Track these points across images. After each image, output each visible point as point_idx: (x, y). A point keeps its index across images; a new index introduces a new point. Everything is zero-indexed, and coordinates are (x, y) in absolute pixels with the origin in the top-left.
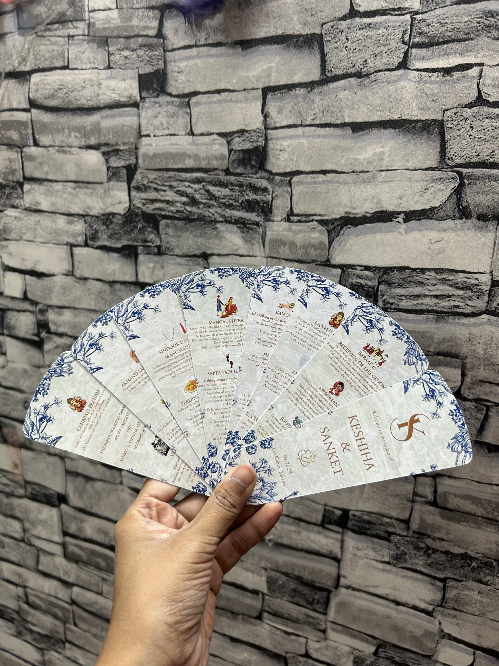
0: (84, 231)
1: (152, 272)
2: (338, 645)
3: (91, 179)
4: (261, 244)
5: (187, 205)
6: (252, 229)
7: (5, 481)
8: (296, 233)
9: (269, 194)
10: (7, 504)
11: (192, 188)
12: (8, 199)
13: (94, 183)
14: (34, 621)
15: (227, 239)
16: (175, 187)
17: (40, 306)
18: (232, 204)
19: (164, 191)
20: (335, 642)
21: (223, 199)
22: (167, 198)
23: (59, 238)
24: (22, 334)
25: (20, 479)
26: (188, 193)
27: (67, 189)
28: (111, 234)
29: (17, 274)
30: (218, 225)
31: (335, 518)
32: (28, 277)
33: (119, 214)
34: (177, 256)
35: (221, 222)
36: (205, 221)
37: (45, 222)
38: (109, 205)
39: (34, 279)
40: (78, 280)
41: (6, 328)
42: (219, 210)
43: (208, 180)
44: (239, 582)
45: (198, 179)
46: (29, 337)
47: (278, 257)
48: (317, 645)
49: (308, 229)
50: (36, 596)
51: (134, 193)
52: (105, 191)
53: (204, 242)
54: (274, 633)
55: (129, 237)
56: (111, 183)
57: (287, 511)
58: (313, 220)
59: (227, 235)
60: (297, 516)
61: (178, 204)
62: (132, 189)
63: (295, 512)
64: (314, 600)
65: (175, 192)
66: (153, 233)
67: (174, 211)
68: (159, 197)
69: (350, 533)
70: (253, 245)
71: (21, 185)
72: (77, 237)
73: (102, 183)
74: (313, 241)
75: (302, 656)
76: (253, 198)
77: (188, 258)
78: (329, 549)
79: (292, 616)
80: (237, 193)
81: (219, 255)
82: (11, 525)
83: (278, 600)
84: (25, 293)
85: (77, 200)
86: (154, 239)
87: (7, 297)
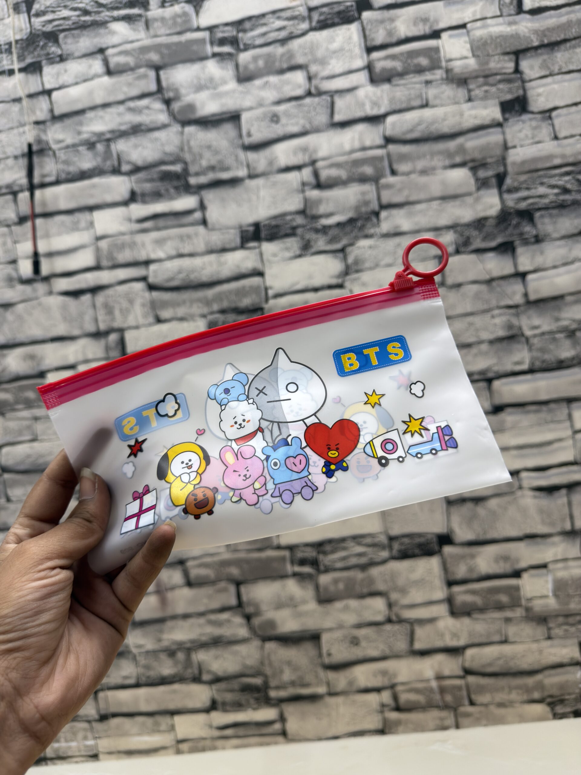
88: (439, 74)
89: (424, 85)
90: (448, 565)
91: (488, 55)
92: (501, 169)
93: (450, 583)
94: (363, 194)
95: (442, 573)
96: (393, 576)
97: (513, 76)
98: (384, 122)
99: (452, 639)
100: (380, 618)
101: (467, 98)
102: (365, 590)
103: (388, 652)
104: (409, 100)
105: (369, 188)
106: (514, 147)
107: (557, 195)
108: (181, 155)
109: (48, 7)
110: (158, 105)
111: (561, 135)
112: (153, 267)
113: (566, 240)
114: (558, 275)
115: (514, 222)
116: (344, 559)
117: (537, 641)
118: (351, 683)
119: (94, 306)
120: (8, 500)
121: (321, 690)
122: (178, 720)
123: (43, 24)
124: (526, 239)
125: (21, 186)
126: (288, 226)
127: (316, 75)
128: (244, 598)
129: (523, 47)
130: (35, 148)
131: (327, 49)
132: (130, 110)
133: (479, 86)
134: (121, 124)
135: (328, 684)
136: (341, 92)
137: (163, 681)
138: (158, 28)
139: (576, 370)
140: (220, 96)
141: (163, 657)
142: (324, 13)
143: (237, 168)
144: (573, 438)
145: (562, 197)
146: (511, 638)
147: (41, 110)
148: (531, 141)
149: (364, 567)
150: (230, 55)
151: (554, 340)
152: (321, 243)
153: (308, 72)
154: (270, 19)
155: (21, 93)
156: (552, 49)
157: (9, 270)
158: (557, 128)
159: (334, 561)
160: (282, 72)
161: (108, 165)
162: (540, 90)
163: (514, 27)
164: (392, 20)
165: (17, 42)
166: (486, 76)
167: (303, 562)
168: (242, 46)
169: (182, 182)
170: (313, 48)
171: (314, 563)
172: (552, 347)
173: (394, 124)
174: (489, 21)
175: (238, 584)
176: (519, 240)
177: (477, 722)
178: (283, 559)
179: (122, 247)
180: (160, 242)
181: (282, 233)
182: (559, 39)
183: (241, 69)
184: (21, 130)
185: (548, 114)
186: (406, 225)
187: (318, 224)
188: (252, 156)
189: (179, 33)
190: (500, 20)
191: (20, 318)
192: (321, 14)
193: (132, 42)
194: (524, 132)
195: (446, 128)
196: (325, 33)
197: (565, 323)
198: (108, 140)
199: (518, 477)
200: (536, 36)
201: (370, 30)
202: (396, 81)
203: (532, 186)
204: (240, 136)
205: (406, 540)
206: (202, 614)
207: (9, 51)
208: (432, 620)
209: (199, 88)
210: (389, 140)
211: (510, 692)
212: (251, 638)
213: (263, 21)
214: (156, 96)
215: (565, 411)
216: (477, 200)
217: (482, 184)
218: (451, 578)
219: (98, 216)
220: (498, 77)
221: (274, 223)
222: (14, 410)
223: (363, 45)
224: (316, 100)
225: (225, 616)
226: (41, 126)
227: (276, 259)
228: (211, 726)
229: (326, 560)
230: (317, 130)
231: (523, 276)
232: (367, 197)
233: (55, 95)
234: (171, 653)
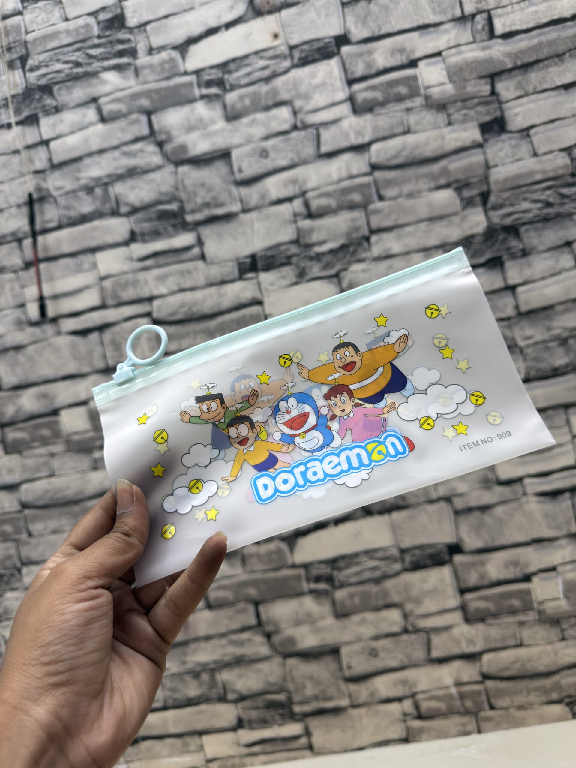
88: (418, 101)
89: (405, 113)
90: (460, 574)
91: (465, 80)
92: (485, 188)
93: (463, 591)
94: (353, 220)
95: (454, 581)
96: (407, 588)
97: (490, 98)
98: (369, 150)
99: (468, 646)
100: (396, 629)
101: (447, 122)
102: (381, 603)
103: (406, 662)
104: (392, 128)
105: (358, 215)
106: (496, 166)
107: (540, 209)
108: (177, 194)
109: (42, 62)
110: (151, 148)
111: (540, 151)
112: (156, 303)
113: (552, 252)
114: (547, 286)
115: (501, 238)
116: (358, 573)
117: (551, 643)
118: (372, 694)
119: (102, 344)
120: (30, 535)
121: (344, 702)
122: (206, 739)
123: (38, 78)
124: (514, 253)
125: (25, 233)
126: (283, 256)
127: (301, 110)
128: (264, 617)
129: (498, 69)
130: (35, 196)
131: (310, 84)
132: (125, 154)
133: (459, 110)
134: (117, 168)
135: (350, 696)
136: (326, 124)
137: (190, 703)
138: (147, 74)
139: (571, 376)
140: (209, 135)
141: (188, 678)
142: (305, 50)
143: (231, 204)
144: (573, 442)
145: (545, 211)
146: (526, 641)
147: (40, 159)
148: (512, 159)
149: (377, 581)
150: (217, 96)
151: (548, 349)
152: (316, 270)
153: (293, 108)
154: (253, 59)
155: (19, 145)
156: (526, 71)
157: (18, 313)
158: (536, 144)
159: (349, 577)
160: (267, 108)
161: (107, 207)
162: (517, 110)
163: (487, 52)
164: (370, 53)
165: (13, 96)
166: (464, 100)
167: (318, 579)
168: (228, 87)
169: (179, 220)
170: (296, 84)
171: (329, 579)
172: (546, 355)
173: (378, 151)
174: (463, 48)
175: (256, 604)
176: (507, 255)
177: (498, 726)
178: (299, 577)
179: (126, 285)
180: (161, 279)
181: (278, 263)
182: (531, 60)
183: (229, 108)
184: (22, 179)
185: (526, 133)
186: (396, 247)
187: (312, 252)
188: (244, 191)
189: (168, 78)
190: (474, 46)
191: (31, 359)
192: (302, 51)
193: (123, 90)
194: (504, 151)
195: (429, 152)
196: (307, 70)
197: (557, 332)
198: (106, 184)
199: (521, 484)
200: (509, 59)
201: (350, 64)
202: (378, 110)
203: (516, 203)
204: (232, 172)
205: (417, 552)
206: (223, 635)
207: (6, 106)
208: (447, 628)
209: (190, 129)
210: (374, 167)
211: (529, 694)
212: (273, 656)
213: (247, 61)
214: (149, 140)
215: (563, 417)
216: (464, 219)
217: (468, 203)
218: (463, 586)
219: (101, 257)
220: (476, 101)
221: (269, 253)
222: (31, 448)
223: (344, 78)
224: (302, 133)
225: (246, 635)
226: (41, 175)
227: (273, 288)
228: (238, 744)
229: (341, 576)
230: (305, 162)
231: (512, 289)
232: (357, 224)
233: (53, 144)
234: (196, 675)
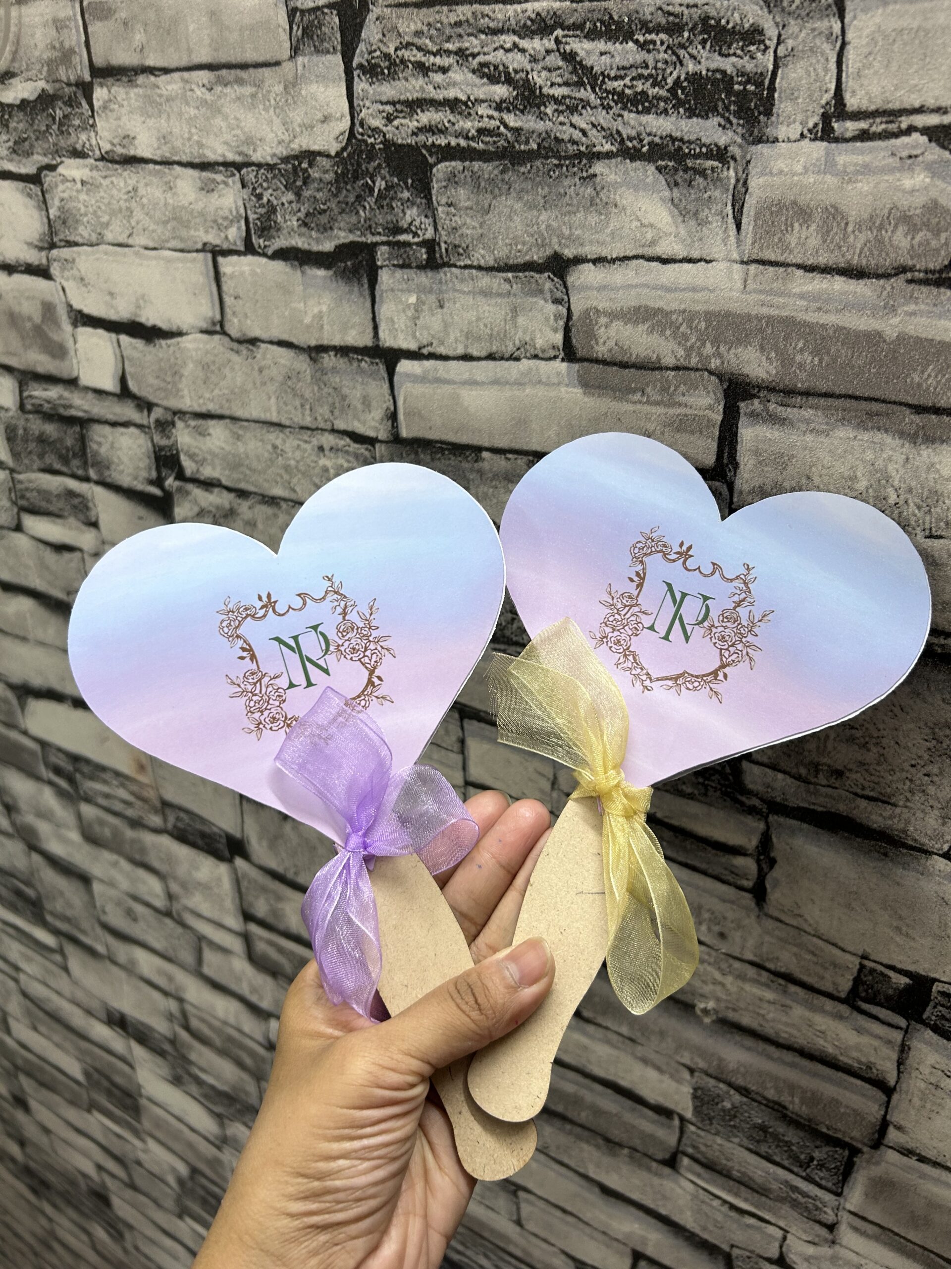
0: (242, 211)
1: (415, 319)
2: (863, 1262)
3: (250, 56)
4: (730, 219)
5: (509, 111)
6: (702, 173)
7: (122, 793)
8: (847, 177)
9: (767, 48)
10: (133, 841)
11: (523, 51)
12: (62, 132)
13: (257, 65)
14: (202, 1063)
15: (624, 209)
16: (474, 56)
17: (157, 413)
18: (643, 92)
19: (444, 70)
20: (857, 1253)
21: (616, 78)
22: (451, 94)
23: (184, 233)
24: (125, 481)
25: (150, 794)
26: (511, 70)
27: (192, 90)
28: (308, 214)
29: (101, 332)
30: (599, 167)
31: (890, 992)
32: (124, 339)
33: (328, 156)
34: (480, 268)
35: (609, 155)
36: (559, 158)
37: (149, 189)
38: (298, 129)
39: (139, 343)
40: (235, 345)
41: (92, 466)
42: (602, 118)
43: (571, 21)
44: (624, 1083)
45: (544, 21)
46: (140, 486)
47: (781, 259)
48: (811, 1250)
49: (891, 160)
50: (203, 1020)
51: (361, 85)
52: (286, 88)
53: (555, 224)
54: (703, 1202)
55: (354, 219)
56: (300, 60)
57: (755, 956)
58: (911, 130)
59: (626, 198)
60: (783, 970)
61: (482, 110)
62: (356, 73)
63: (778, 958)
64: (812, 1159)
65: (474, 72)
66: (413, 204)
67: (473, 132)
68: (431, 93)
69: (929, 1034)
70: (703, 224)
71: (87, 90)
72: (226, 228)
73: (277, 63)
74: (904, 202)
75: (770, 1260)
76: (713, 66)
77: (510, 275)
78: (863, 1060)
79: (751, 1178)
80: (662, 56)
81: (598, 261)
82: (144, 883)
83: (719, 1140)
84: (123, 380)
85: (218, 121)
86: (417, 223)
87: (87, 389)
